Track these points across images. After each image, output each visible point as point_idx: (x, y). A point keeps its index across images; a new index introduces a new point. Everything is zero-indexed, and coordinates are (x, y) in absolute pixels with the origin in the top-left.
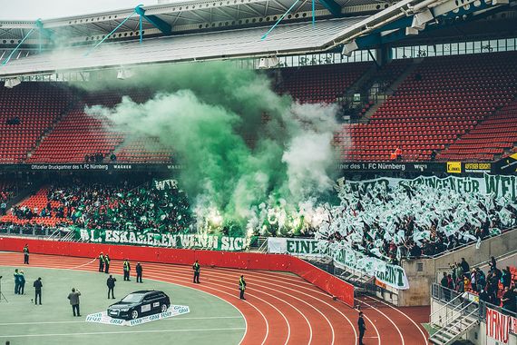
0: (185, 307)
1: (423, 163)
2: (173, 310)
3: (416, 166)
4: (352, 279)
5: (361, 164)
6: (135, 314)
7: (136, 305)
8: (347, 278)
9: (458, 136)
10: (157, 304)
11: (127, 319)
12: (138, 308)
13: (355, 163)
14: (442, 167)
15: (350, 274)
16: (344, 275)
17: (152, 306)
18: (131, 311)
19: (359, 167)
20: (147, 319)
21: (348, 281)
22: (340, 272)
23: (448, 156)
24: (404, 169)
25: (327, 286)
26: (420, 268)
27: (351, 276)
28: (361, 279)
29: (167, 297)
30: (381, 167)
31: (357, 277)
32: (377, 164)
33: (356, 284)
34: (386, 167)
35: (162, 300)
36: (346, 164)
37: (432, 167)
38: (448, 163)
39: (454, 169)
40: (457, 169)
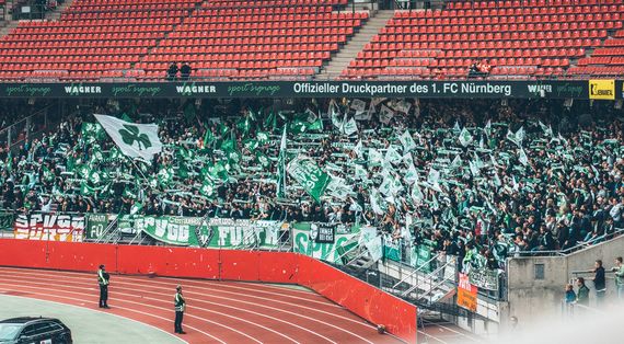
1: (545, 83)
3: (532, 89)
4: (414, 295)
5: (429, 84)
8: (405, 293)
9: (610, 32)
13: (418, 83)
14: (580, 89)
15: (408, 286)
16: (399, 288)
19: (425, 89)
21: (407, 299)
22: (389, 282)
23: (590, 69)
24: (508, 93)
25: (367, 309)
26: (540, 274)
27: (411, 289)
28: (429, 294)
29: (67, 329)
30: (466, 88)
31: (422, 291)
32: (459, 83)
33: (420, 303)
34: (475, 89)
35: (57, 335)
36: (402, 83)
37: (560, 89)
38: (591, 82)
39: (602, 92)
40: (606, 92)
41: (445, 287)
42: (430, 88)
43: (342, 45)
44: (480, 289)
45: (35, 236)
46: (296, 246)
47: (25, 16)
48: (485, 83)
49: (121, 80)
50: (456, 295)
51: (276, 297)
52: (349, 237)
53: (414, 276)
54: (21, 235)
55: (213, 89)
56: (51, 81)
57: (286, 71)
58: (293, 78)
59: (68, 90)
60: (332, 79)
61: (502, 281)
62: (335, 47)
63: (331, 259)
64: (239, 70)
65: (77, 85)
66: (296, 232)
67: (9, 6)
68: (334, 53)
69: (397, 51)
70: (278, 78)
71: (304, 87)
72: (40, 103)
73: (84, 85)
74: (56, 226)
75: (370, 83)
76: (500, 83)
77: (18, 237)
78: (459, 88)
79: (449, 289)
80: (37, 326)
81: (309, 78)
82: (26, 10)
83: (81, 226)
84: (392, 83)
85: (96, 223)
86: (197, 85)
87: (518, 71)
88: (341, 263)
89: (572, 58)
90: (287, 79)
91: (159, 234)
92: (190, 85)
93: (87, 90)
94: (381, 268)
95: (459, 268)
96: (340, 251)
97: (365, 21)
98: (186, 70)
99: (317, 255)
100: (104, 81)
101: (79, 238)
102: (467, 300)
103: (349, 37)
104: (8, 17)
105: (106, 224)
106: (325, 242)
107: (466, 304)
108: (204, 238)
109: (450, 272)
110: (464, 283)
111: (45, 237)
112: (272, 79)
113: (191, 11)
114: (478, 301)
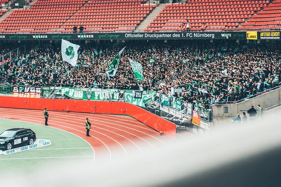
0: (48, 141)
1: (228, 33)
2: (38, 143)
3: (223, 35)
4: (174, 120)
5: (180, 34)
6: (10, 146)
7: (10, 139)
8: (171, 119)
9: (255, 12)
10: (26, 139)
11: (3, 150)
12: (12, 141)
13: (176, 33)
14: (243, 35)
15: (172, 116)
16: (169, 116)
17: (22, 140)
18: (6, 144)
19: (179, 36)
20: (19, 150)
21: (172, 121)
22: (165, 114)
23: (247, 27)
24: (213, 37)
25: (155, 125)
26: (226, 111)
27: (173, 117)
28: (181, 119)
29: (34, 133)
30: (195, 35)
31: (178, 118)
32: (193, 33)
33: (177, 123)
34: (200, 35)
35: (30, 135)
36: (169, 33)
37: (235, 35)
38: (247, 32)
39: (252, 37)
40: (254, 37)
41: (187, 116)
42: (181, 35)
43: (145, 18)
44: (201, 117)
45: (21, 96)
46: (126, 99)
47: (17, 7)
48: (203, 33)
49: (55, 33)
50: (192, 120)
51: (118, 120)
52: (148, 96)
53: (175, 112)
54: (16, 95)
55: (92, 36)
56: (27, 33)
57: (122, 29)
58: (125, 32)
59: (34, 37)
60: (141, 32)
61: (211, 114)
62: (142, 19)
63: (140, 105)
64: (103, 28)
65: (38, 35)
66: (126, 94)
67: (10, 3)
68: (141, 21)
69: (167, 20)
70: (119, 32)
71: (129, 35)
72: (23, 42)
73: (41, 35)
74: (29, 92)
75: (156, 33)
76: (210, 33)
77: (14, 96)
78: (193, 35)
79: (189, 117)
80: (22, 132)
81: (131, 32)
82: (17, 4)
83: (40, 91)
84: (165, 33)
85: (46, 90)
86: (86, 34)
87: (217, 28)
88: (145, 106)
89: (239, 23)
90: (123, 32)
91: (70, 95)
92: (83, 34)
93: (42, 37)
94: (161, 109)
95: (193, 108)
96: (144, 101)
97: (154, 8)
98: (81, 28)
99: (135, 103)
100: (48, 33)
101: (39, 96)
102: (196, 121)
103: (148, 15)
104: (10, 8)
105: (50, 91)
106: (138, 98)
107: (196, 123)
108: (89, 96)
109: (190, 110)
110: (195, 115)
111: (25, 96)
112: (116, 32)
113: (83, 5)
114: (201, 122)
